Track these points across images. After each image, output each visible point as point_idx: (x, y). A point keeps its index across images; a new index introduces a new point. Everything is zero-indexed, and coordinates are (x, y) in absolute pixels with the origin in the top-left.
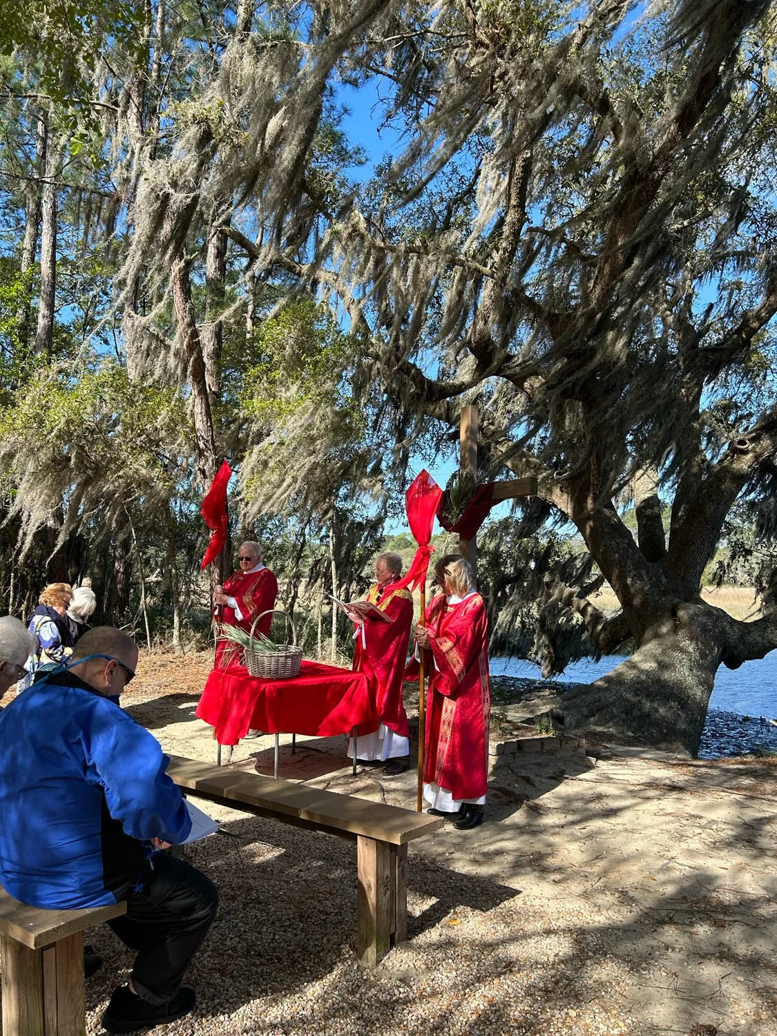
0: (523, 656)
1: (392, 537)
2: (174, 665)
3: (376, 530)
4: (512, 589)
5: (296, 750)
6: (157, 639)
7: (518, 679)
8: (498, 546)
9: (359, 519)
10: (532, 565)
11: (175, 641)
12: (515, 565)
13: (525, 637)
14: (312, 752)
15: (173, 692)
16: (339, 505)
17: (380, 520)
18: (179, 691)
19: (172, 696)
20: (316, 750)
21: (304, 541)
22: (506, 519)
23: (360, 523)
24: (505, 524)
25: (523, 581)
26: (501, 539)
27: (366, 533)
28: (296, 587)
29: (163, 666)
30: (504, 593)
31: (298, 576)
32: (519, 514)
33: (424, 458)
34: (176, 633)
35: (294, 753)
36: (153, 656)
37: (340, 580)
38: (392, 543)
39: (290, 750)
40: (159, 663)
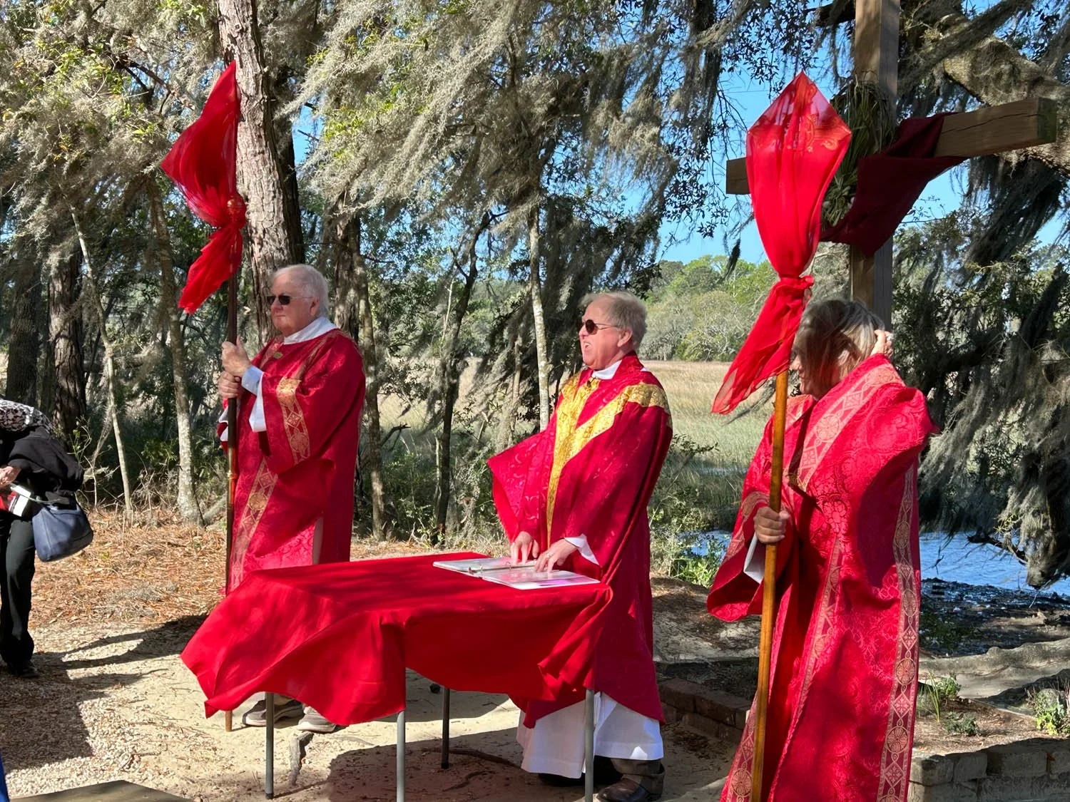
0: (983, 537)
1: (677, 266)
2: (178, 553)
3: (640, 247)
4: (964, 384)
5: (452, 759)
6: (146, 492)
7: (968, 588)
8: (930, 282)
9: (598, 221)
10: (1012, 325)
11: (183, 498)
12: (969, 324)
13: (987, 490)
14: (488, 764)
15: (173, 615)
16: (553, 188)
17: (650, 225)
18: (187, 612)
19: (171, 625)
20: (499, 760)
21: (474, 271)
22: (952, 218)
23: (603, 230)
24: (947, 230)
25: (993, 362)
26: (938, 263)
27: (616, 253)
28: (456, 374)
29: (153, 553)
30: (942, 390)
31: (460, 353)
32: (983, 203)
33: (759, 72)
34: (185, 479)
35: (445, 765)
36: (135, 529)
37: (555, 362)
38: (678, 280)
39: (437, 759)
40: (145, 547)
